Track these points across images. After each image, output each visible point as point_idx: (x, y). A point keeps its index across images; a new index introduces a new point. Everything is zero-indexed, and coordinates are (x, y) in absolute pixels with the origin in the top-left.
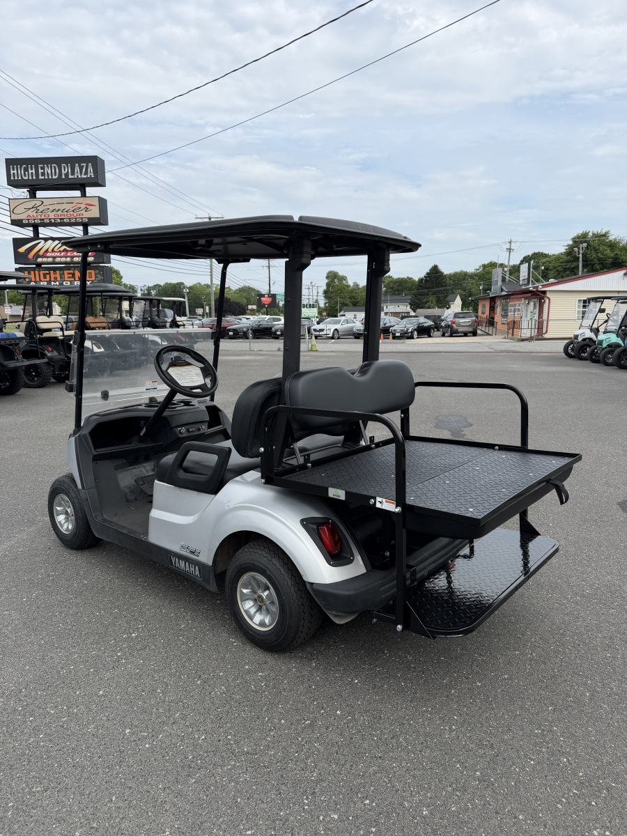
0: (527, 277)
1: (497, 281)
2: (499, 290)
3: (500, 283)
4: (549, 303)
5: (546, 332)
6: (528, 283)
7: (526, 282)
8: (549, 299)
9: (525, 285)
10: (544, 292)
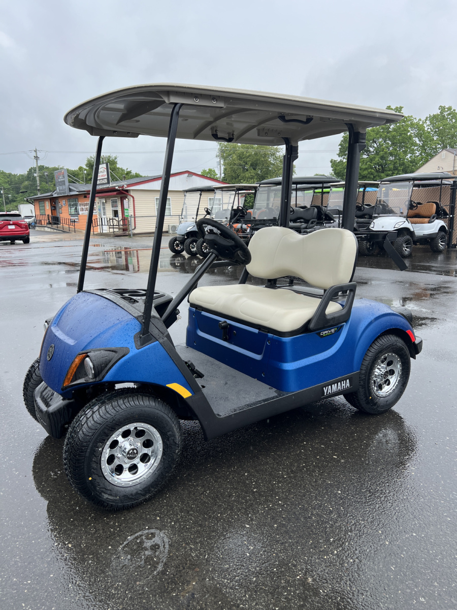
0: (106, 177)
1: (64, 181)
2: (67, 190)
3: (67, 184)
4: (134, 201)
5: (135, 228)
6: (108, 183)
7: (106, 181)
8: (133, 198)
9: (103, 184)
10: (127, 191)
